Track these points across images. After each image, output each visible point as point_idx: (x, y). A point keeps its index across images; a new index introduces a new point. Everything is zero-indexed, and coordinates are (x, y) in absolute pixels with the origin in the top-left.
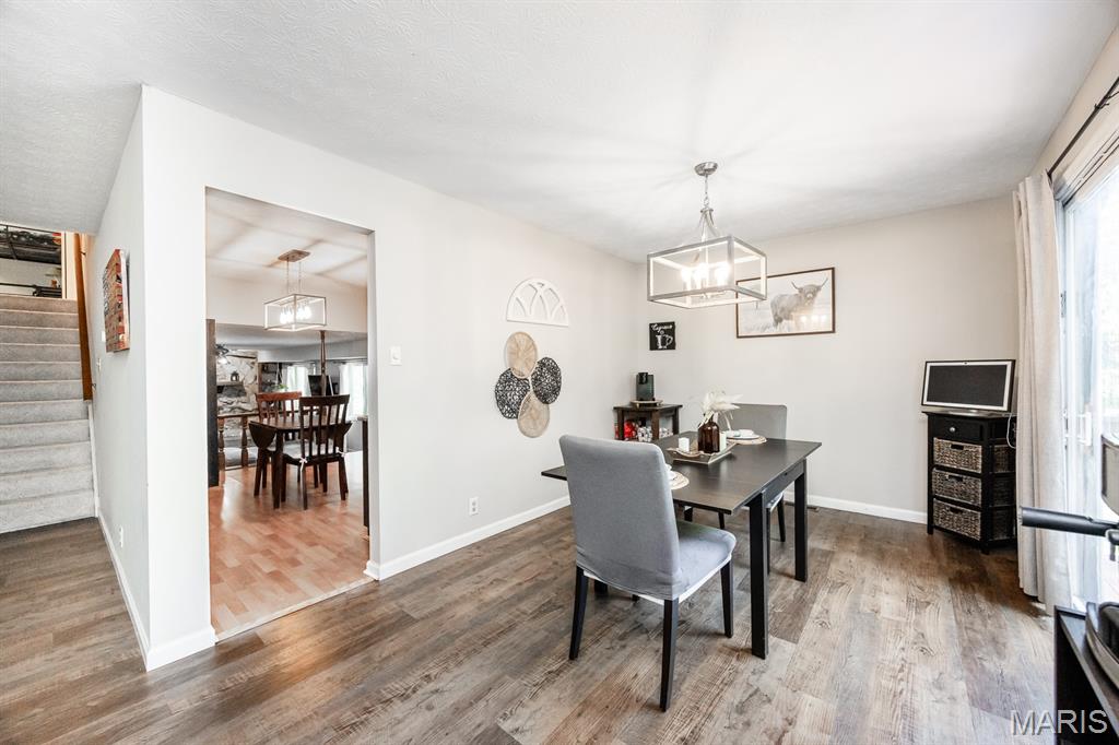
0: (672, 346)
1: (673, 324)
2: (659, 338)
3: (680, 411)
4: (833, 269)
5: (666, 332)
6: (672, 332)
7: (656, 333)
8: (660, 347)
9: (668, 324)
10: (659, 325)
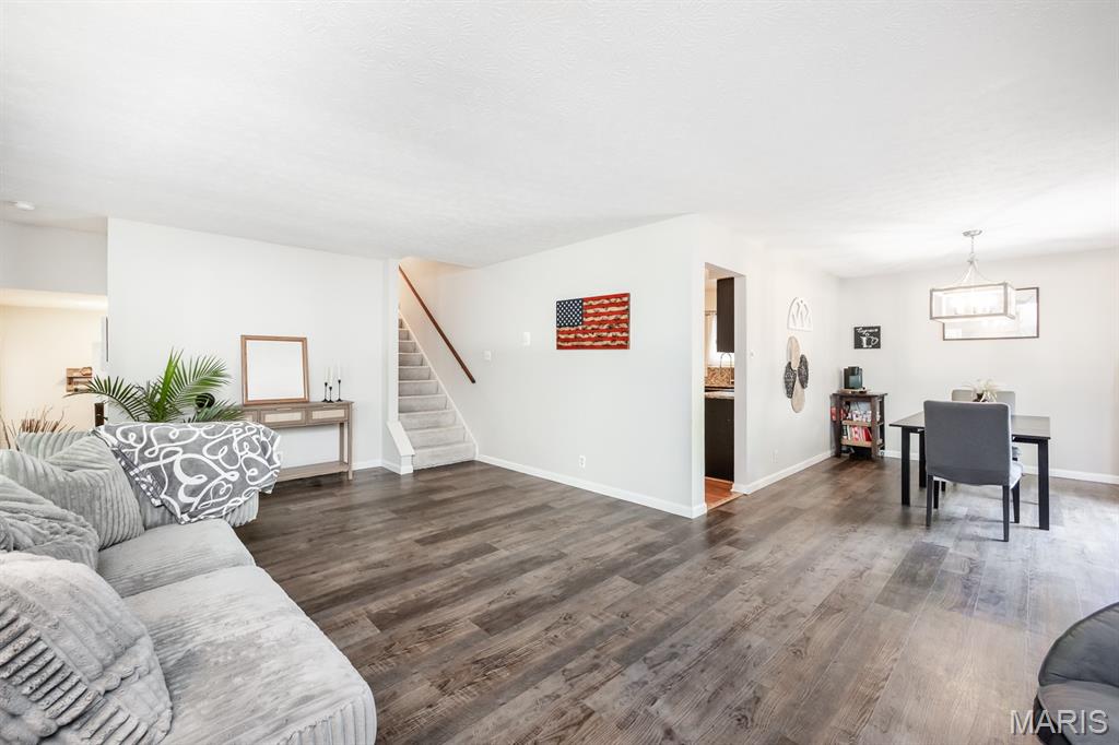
0: (878, 346)
1: (879, 328)
2: (864, 339)
3: (886, 397)
4: (1038, 289)
5: (871, 334)
6: (878, 335)
7: (862, 335)
8: (865, 346)
9: (876, 328)
10: (864, 328)
